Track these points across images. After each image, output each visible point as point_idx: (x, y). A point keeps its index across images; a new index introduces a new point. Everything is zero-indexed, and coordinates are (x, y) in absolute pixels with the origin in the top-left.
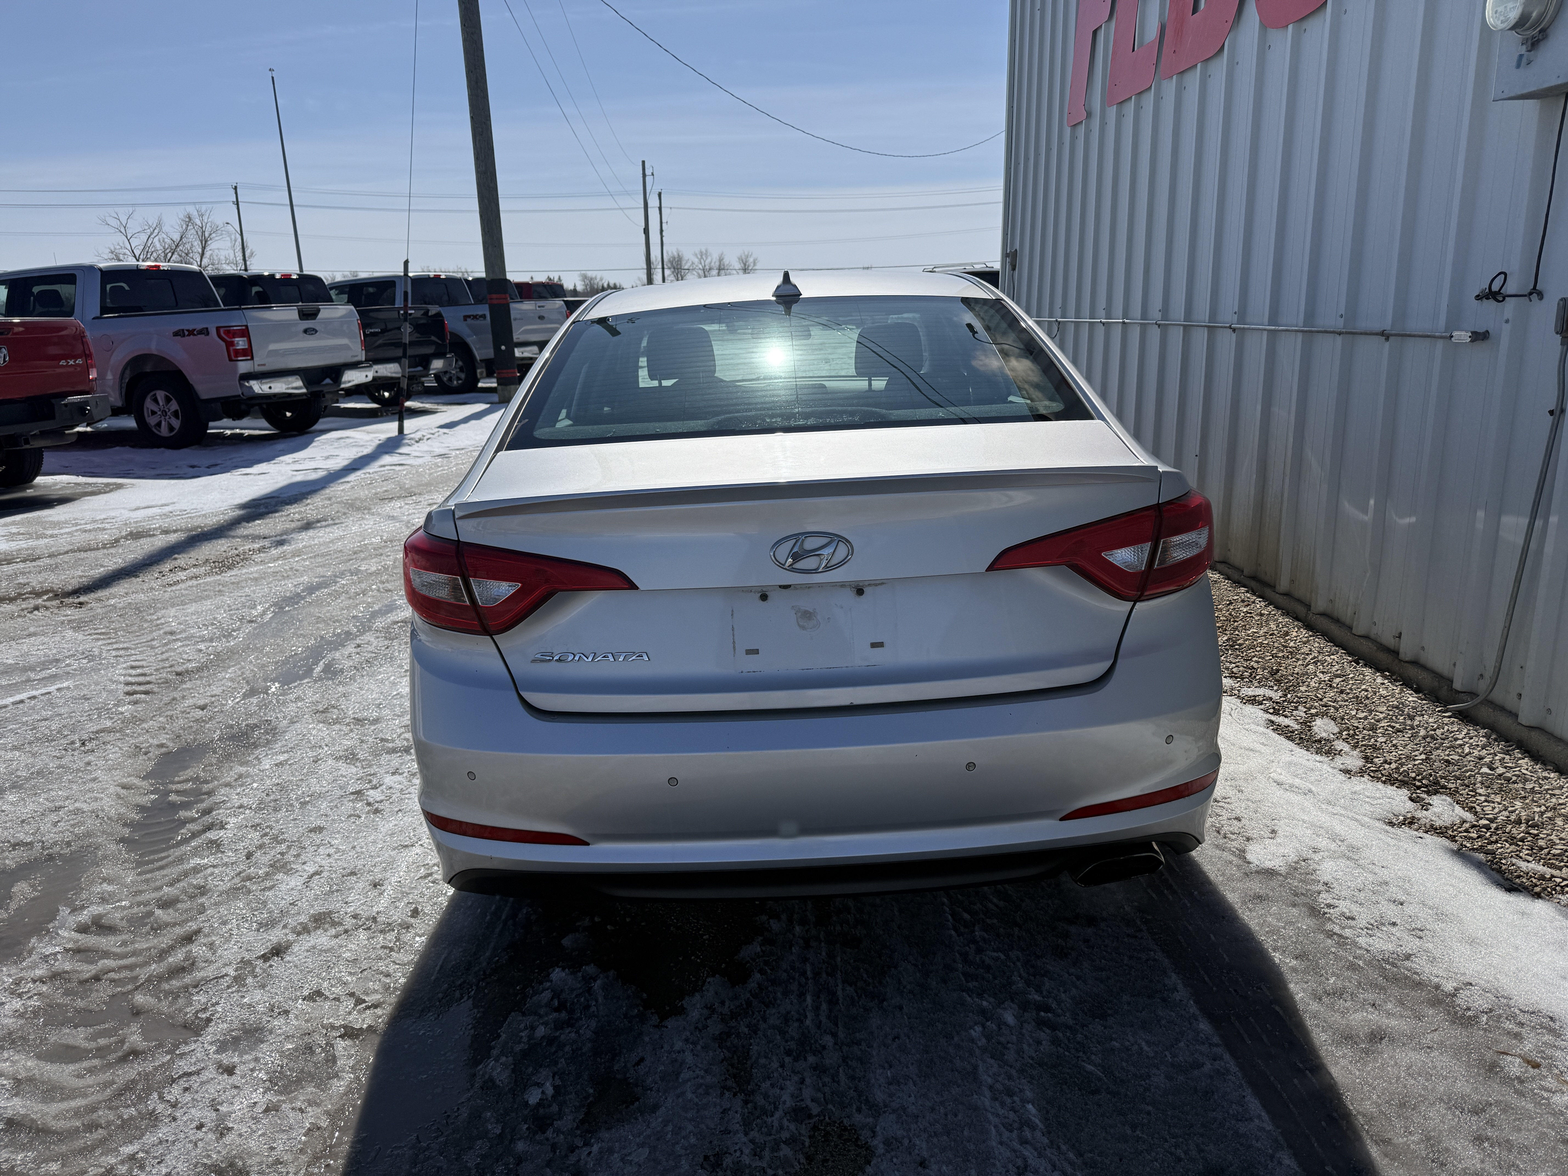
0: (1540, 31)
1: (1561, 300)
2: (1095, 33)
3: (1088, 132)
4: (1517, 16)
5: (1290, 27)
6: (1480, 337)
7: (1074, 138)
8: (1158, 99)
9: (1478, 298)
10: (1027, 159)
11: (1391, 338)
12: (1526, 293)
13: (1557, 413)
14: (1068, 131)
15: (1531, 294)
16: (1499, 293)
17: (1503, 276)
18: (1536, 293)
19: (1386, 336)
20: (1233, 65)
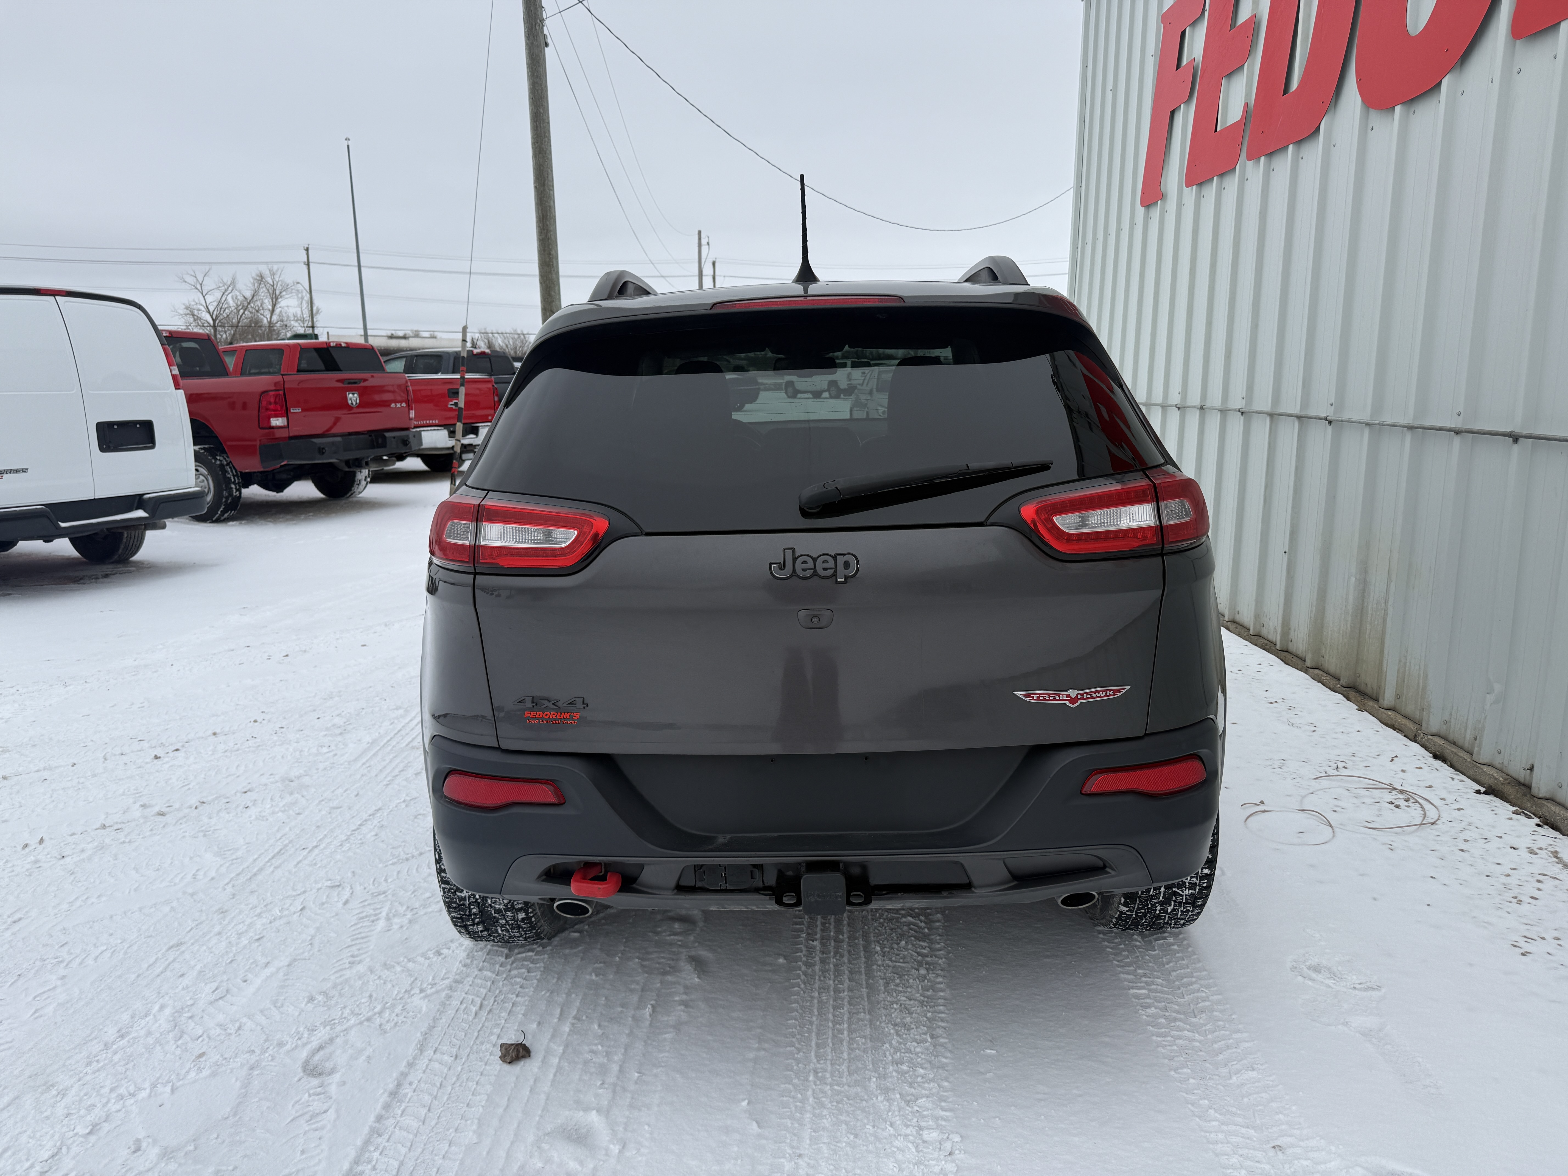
5: (1398, 108)
7: (1147, 219)
8: (1243, 180)
10: (1095, 239)
14: (1141, 211)
19: (1515, 438)
20: (1329, 146)
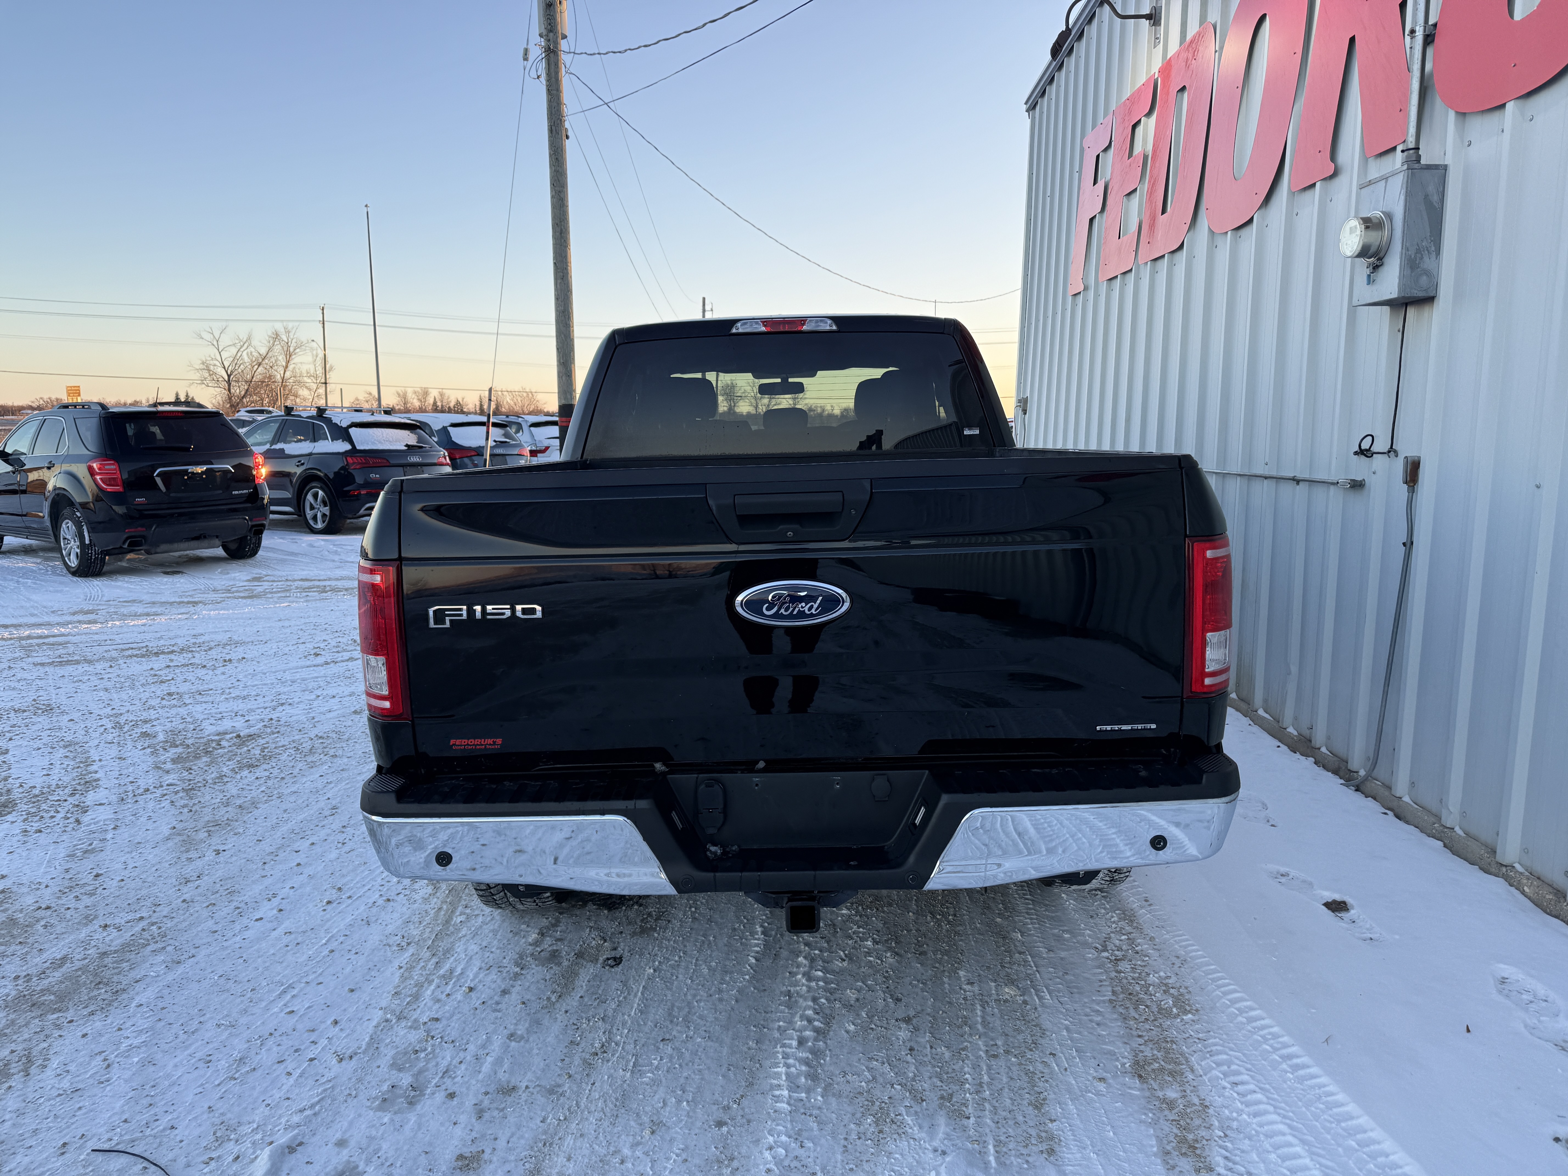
0: (1378, 260)
1: (1406, 457)
2: (1092, 220)
3: (1085, 301)
4: (1359, 248)
5: (1229, 233)
6: (1357, 485)
7: (1074, 305)
8: (1138, 279)
9: (1356, 453)
10: (1037, 320)
11: (1301, 483)
12: (1386, 450)
13: (1408, 546)
14: (1070, 299)
15: (1389, 452)
16: (1369, 450)
17: (1370, 438)
18: (1392, 451)
19: (1298, 481)
20: (1191, 258)
